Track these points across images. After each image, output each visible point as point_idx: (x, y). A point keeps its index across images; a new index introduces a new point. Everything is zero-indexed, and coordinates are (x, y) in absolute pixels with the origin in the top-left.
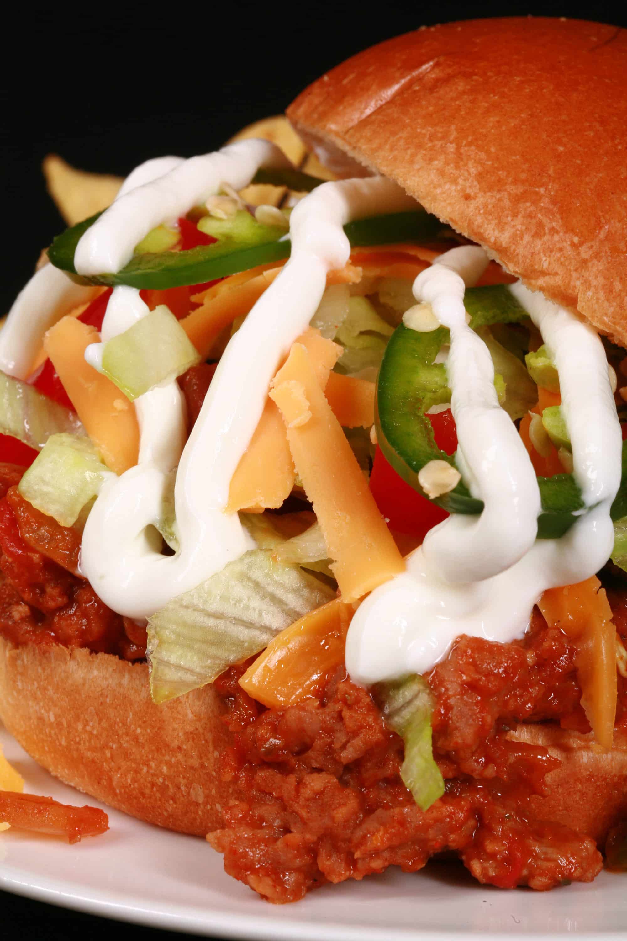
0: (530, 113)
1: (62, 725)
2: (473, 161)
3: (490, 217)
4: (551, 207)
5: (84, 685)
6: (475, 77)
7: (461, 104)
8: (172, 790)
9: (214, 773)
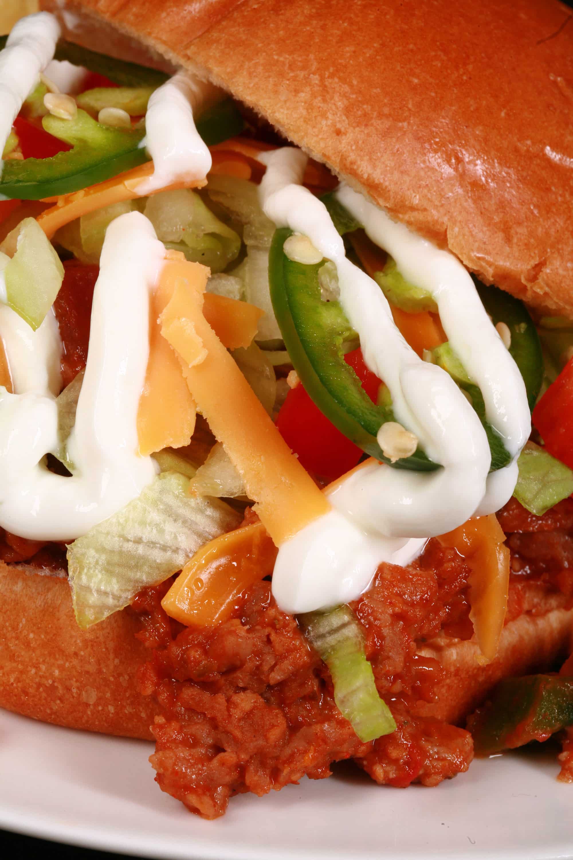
2: (338, 94)
3: (362, 153)
7: (312, 30)
8: (61, 691)
9: (112, 679)
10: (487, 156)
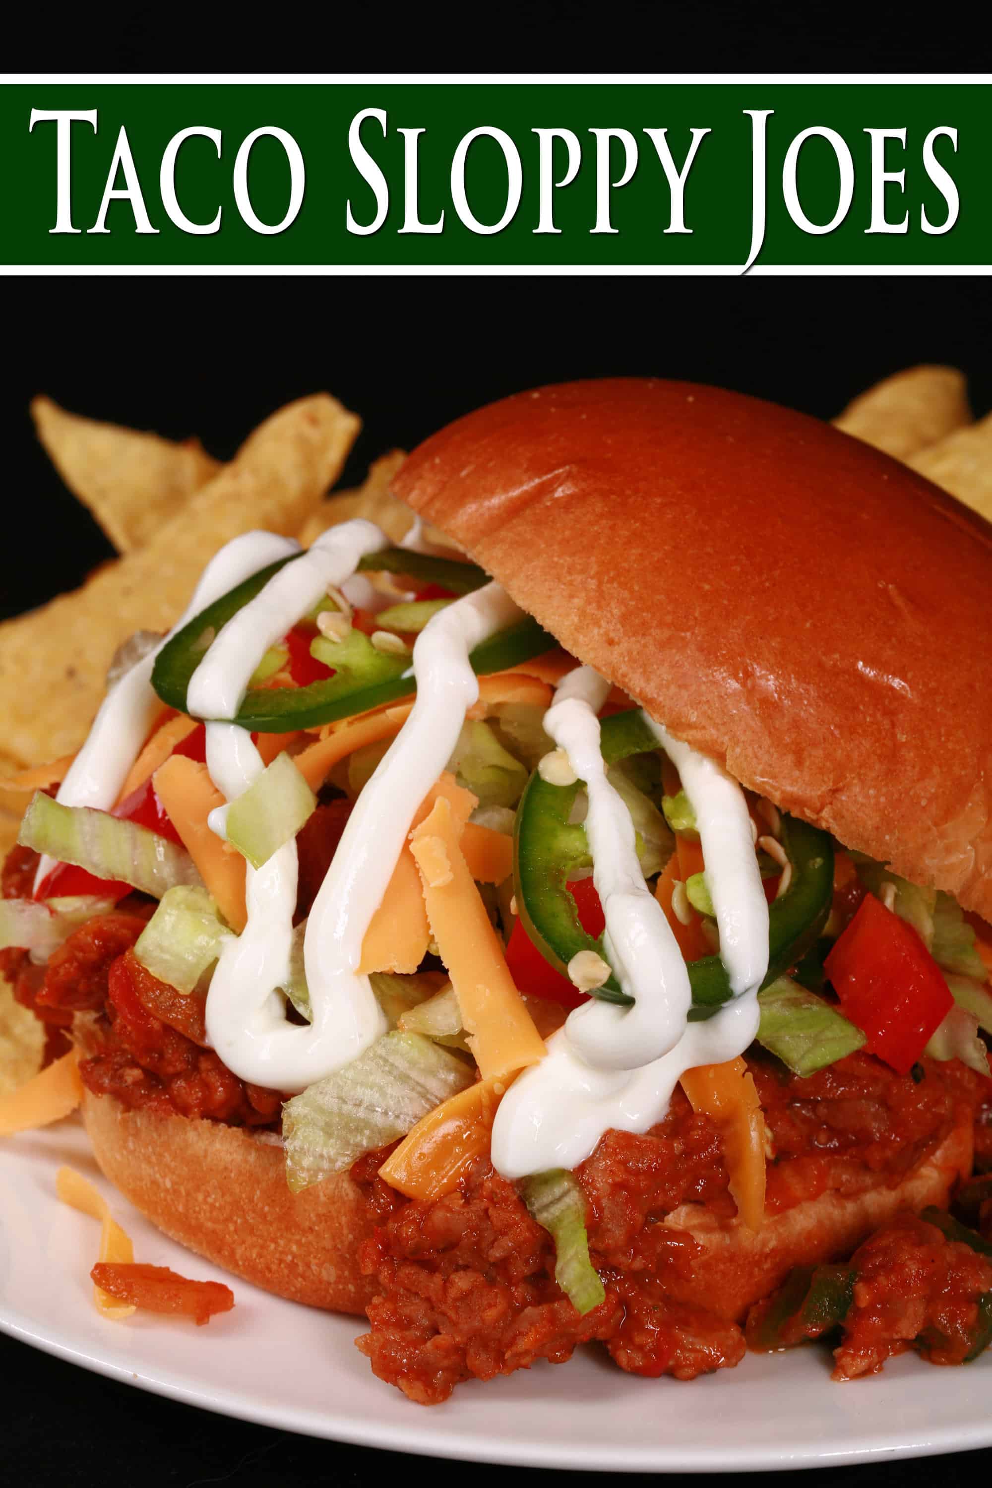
0: (674, 544)
1: (180, 1192)
2: (616, 600)
3: (635, 665)
4: (697, 654)
5: (205, 1156)
6: (613, 497)
7: (600, 531)
8: (301, 1269)
9: (347, 1256)
10: (782, 672)
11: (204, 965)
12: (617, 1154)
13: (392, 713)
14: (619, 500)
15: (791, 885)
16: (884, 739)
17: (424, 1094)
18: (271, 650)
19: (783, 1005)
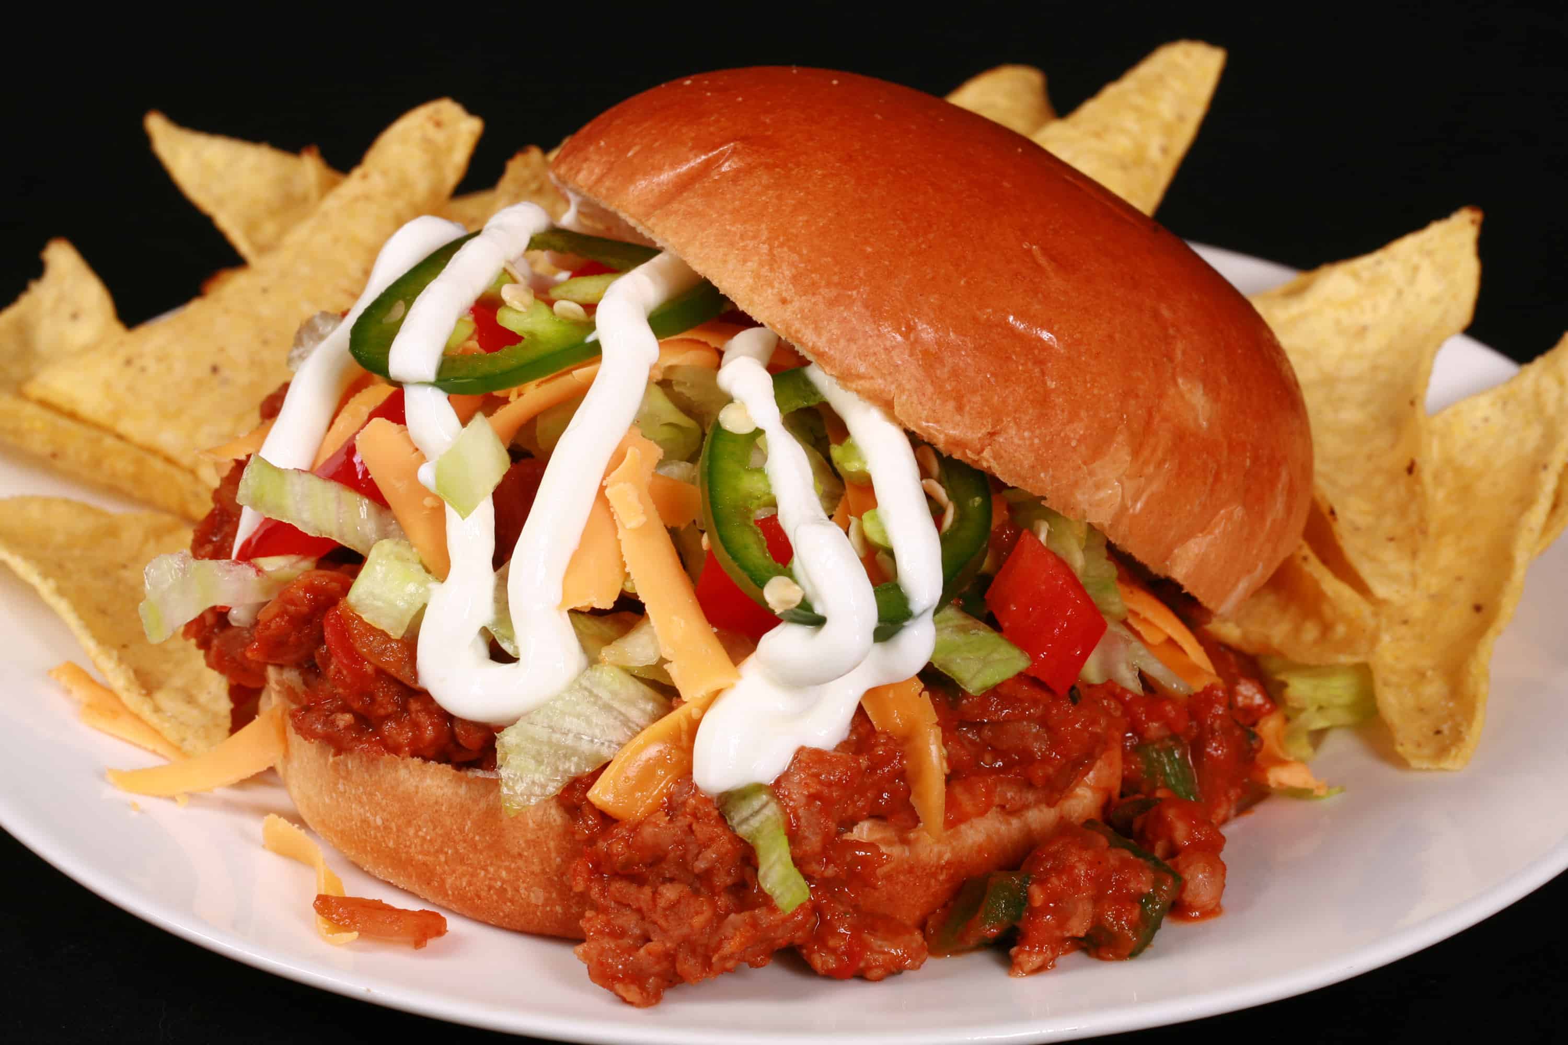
0: (836, 211)
1: (391, 829)
2: (786, 263)
3: (807, 322)
4: (863, 311)
5: (417, 792)
6: (777, 170)
7: (767, 201)
9: (556, 879)
10: (940, 325)
11: (413, 612)
12: (810, 768)
13: (579, 374)
14: (783, 172)
15: (954, 521)
16: (1035, 385)
17: (626, 722)
18: (460, 320)
19: (952, 631)
